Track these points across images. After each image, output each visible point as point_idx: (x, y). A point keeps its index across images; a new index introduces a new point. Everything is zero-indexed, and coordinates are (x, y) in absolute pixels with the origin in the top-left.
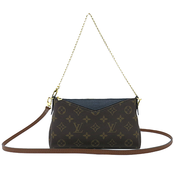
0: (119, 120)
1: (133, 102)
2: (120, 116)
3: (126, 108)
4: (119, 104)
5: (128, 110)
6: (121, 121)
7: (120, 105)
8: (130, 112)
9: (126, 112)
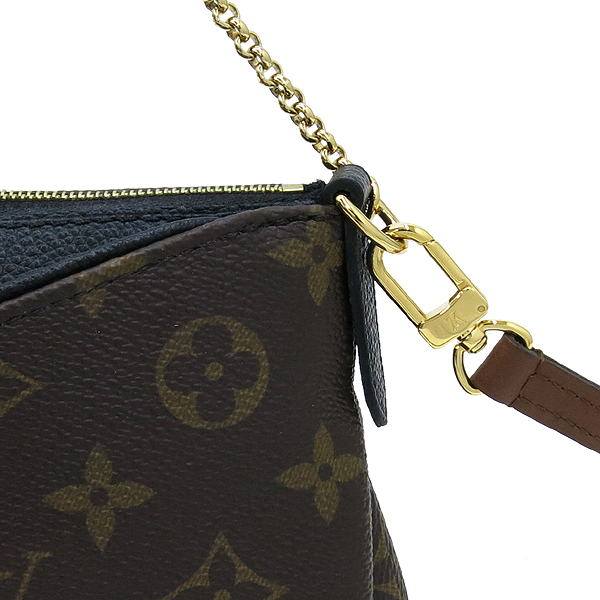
0: (79, 518)
1: (290, 252)
2: (98, 466)
3: (179, 343)
4: (73, 293)
5: (214, 372)
6: (101, 528)
7: (92, 305)
8: (247, 401)
9: (184, 408)
